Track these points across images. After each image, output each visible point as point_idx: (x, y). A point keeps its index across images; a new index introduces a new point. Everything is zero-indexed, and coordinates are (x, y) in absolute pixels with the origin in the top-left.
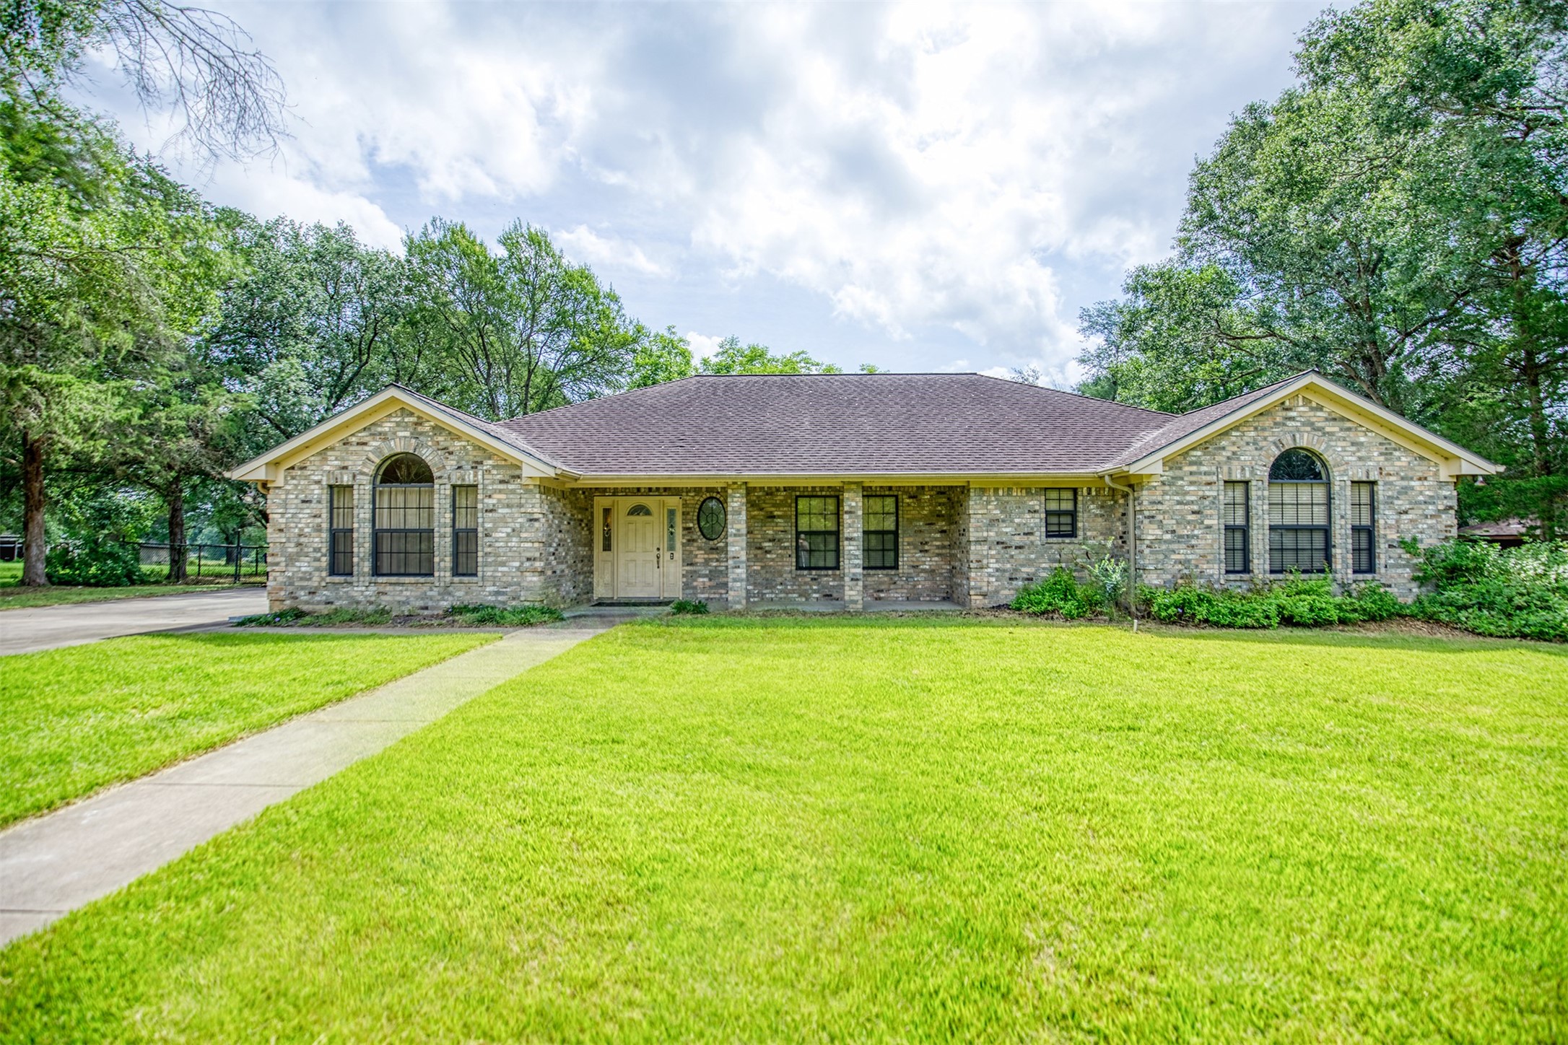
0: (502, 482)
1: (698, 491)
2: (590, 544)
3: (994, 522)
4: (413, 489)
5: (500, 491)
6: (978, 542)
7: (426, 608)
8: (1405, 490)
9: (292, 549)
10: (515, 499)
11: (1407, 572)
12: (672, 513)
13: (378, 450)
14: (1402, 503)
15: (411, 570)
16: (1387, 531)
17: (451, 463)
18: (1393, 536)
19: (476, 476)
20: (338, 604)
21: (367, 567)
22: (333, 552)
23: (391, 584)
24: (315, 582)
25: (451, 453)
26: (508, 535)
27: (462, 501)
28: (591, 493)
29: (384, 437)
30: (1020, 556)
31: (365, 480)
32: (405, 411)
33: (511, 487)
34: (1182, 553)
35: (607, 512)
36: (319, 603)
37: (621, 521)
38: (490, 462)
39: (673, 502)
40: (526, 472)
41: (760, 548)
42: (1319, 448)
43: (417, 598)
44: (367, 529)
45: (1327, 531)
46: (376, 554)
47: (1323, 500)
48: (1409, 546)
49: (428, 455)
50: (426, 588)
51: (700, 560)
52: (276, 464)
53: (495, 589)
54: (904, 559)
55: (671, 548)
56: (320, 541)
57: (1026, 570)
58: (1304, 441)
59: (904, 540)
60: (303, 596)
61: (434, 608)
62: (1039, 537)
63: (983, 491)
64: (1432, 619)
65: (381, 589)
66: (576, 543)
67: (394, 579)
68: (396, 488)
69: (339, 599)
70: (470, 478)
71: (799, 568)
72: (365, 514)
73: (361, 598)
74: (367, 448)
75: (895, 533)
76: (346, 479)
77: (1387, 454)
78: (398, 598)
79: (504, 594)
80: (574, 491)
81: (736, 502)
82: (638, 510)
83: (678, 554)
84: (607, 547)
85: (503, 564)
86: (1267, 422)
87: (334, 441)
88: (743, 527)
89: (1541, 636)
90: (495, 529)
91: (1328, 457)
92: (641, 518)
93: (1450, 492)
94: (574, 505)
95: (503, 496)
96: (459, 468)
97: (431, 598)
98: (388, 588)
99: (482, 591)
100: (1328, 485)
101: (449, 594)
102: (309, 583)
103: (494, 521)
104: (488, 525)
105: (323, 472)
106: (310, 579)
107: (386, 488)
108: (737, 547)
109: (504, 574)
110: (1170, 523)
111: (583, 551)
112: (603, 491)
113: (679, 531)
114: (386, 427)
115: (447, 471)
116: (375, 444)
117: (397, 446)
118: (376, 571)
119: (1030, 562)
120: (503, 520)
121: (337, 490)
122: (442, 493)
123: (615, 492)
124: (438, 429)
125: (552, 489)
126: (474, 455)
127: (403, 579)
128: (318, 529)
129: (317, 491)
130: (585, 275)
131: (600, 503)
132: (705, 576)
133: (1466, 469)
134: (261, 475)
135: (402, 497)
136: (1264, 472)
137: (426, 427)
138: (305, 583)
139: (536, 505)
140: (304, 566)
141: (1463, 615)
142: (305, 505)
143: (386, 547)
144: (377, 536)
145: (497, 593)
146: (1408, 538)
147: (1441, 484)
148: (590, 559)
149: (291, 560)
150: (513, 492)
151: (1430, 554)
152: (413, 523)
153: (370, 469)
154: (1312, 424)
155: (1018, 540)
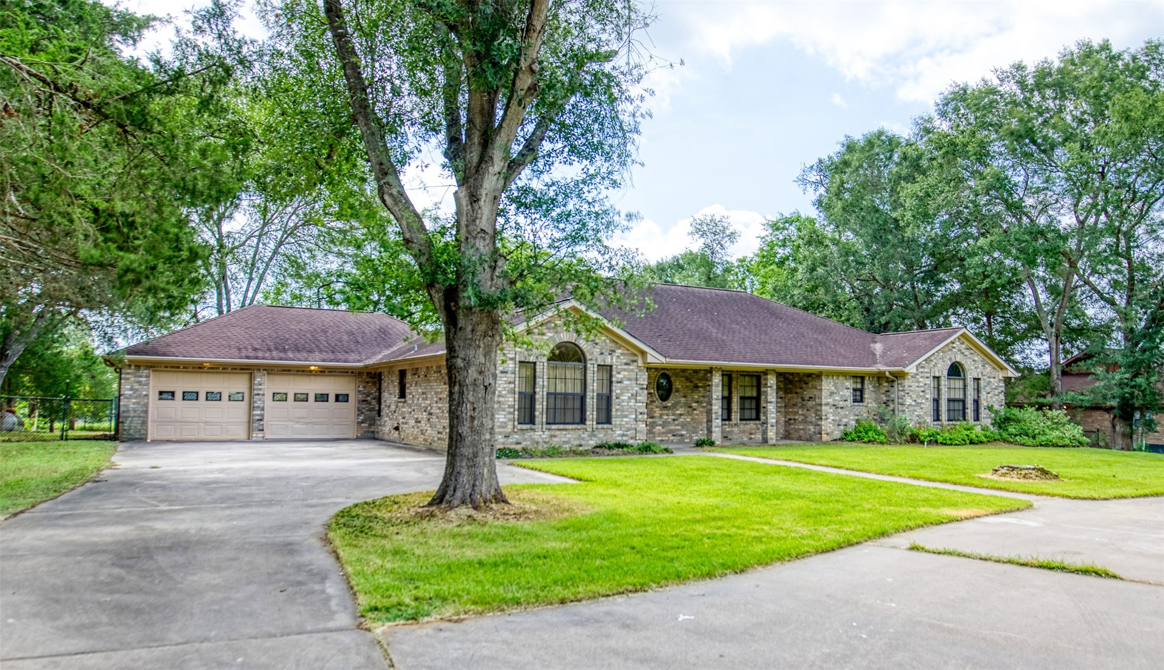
0: (626, 364)
3: (832, 393)
4: (571, 366)
5: (625, 370)
6: (825, 405)
7: (581, 445)
8: (989, 383)
10: (633, 375)
11: (990, 421)
13: (552, 339)
14: (988, 389)
15: (567, 421)
16: (984, 403)
17: (597, 350)
19: (612, 359)
20: (524, 444)
21: (544, 419)
22: (522, 408)
23: (559, 430)
24: (509, 429)
25: (596, 344)
26: (629, 398)
27: (600, 375)
29: (556, 331)
30: (844, 412)
31: (544, 359)
33: (631, 367)
34: (919, 411)
36: (512, 443)
38: (620, 351)
40: (645, 359)
41: (690, 407)
42: (963, 362)
43: (575, 439)
44: (545, 393)
45: (964, 402)
46: (547, 409)
47: (962, 387)
48: (989, 409)
49: (583, 345)
50: (580, 432)
51: (657, 414)
53: (621, 432)
56: (513, 400)
57: (845, 420)
58: (958, 359)
60: (500, 438)
61: (586, 445)
62: (850, 402)
63: (827, 377)
64: (1005, 441)
65: (553, 433)
67: (562, 426)
68: (562, 364)
69: (525, 440)
70: (608, 361)
72: (544, 382)
73: (540, 440)
74: (545, 337)
75: (757, 399)
76: (532, 358)
77: (984, 366)
78: (563, 439)
79: (626, 435)
85: (626, 416)
86: (947, 349)
89: (1046, 445)
90: (622, 394)
91: (966, 366)
93: (1002, 384)
95: (626, 373)
96: (602, 354)
97: (583, 439)
98: (557, 433)
99: (616, 435)
100: (964, 380)
101: (595, 436)
102: (505, 430)
103: (622, 389)
104: (618, 391)
105: (515, 352)
106: (505, 427)
107: (557, 365)
108: (717, 406)
109: (627, 423)
110: (914, 396)
114: (556, 323)
115: (594, 356)
116: (550, 335)
117: (564, 337)
118: (550, 422)
119: (846, 416)
120: (626, 389)
121: (525, 365)
122: (592, 370)
126: (610, 346)
127: (567, 427)
128: (512, 392)
129: (511, 366)
132: (660, 425)
133: (1010, 375)
135: (563, 371)
136: (945, 373)
138: (502, 430)
139: (644, 379)
140: (501, 417)
141: (1017, 438)
142: (503, 375)
143: (551, 405)
144: (550, 397)
145: (623, 435)
146: (990, 406)
147: (1000, 381)
150: (632, 370)
151: (997, 412)
153: (547, 352)
154: (961, 351)
155: (842, 404)
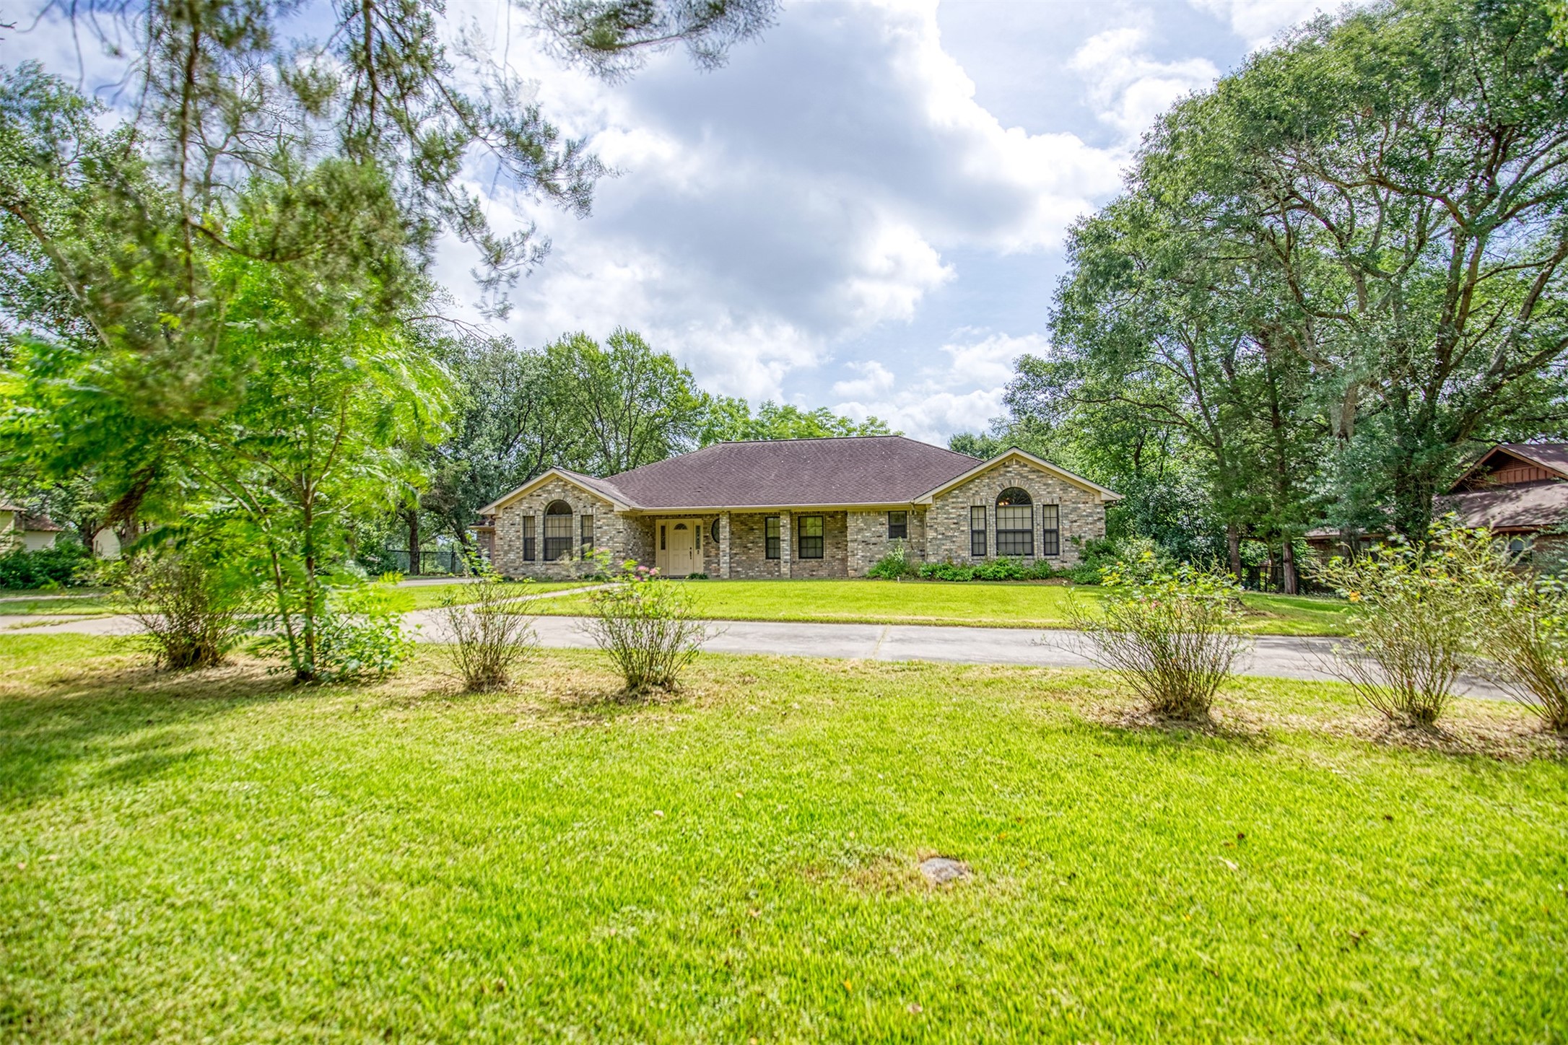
0: (604, 514)
1: (712, 515)
2: (653, 545)
3: (861, 530)
4: (563, 517)
5: (604, 518)
6: (853, 541)
7: (569, 576)
8: (1075, 509)
9: (506, 548)
10: (611, 522)
11: (1076, 555)
12: (698, 527)
13: (546, 499)
14: (1073, 517)
16: (1065, 532)
17: (581, 504)
18: (1068, 534)
19: (592, 511)
20: (528, 574)
21: (541, 556)
22: (525, 549)
23: (552, 564)
24: (517, 564)
25: (580, 500)
26: (608, 540)
27: (586, 523)
28: (654, 518)
29: (549, 492)
30: (875, 549)
31: (540, 513)
32: (559, 479)
33: (609, 516)
34: (948, 545)
35: (663, 528)
36: (519, 574)
37: (670, 531)
38: (599, 504)
39: (699, 521)
40: (616, 509)
41: (746, 547)
42: (1025, 487)
43: (565, 571)
44: (541, 538)
45: (1031, 532)
46: (545, 550)
47: (1028, 516)
48: (1075, 540)
49: (569, 501)
50: (569, 566)
51: (713, 554)
52: (499, 506)
54: (827, 553)
55: (698, 547)
56: (519, 544)
57: (878, 555)
58: (1016, 484)
59: (827, 542)
60: (511, 570)
61: (573, 576)
62: (885, 537)
63: (854, 513)
65: (548, 566)
66: (644, 545)
67: (554, 562)
68: (554, 517)
69: (528, 572)
70: (590, 512)
71: (767, 558)
72: (540, 530)
73: (538, 571)
74: (541, 498)
75: (822, 538)
76: (531, 513)
77: (1063, 490)
78: (556, 570)
80: (643, 517)
81: (724, 522)
82: (680, 527)
83: (701, 551)
84: (663, 547)
86: (995, 474)
87: (526, 495)
88: (727, 535)
90: (601, 537)
91: (1030, 492)
92: (681, 531)
93: (1100, 510)
94: (643, 524)
95: (605, 521)
96: (585, 507)
97: (571, 572)
98: (551, 567)
100: (1031, 507)
101: (580, 570)
103: (601, 533)
104: (598, 535)
105: (521, 510)
106: (515, 563)
107: (550, 517)
108: (724, 546)
110: (941, 529)
111: (649, 549)
112: (660, 517)
113: (702, 538)
114: (550, 487)
115: (579, 508)
116: (545, 496)
117: (555, 497)
118: (546, 559)
119: (880, 552)
120: (605, 533)
121: (527, 519)
122: (576, 519)
123: (667, 517)
124: (575, 488)
125: (632, 517)
126: (591, 500)
127: (558, 562)
128: (518, 538)
129: (518, 519)
130: (666, 359)
131: (659, 523)
132: (716, 563)
133: (1107, 498)
134: (493, 512)
135: (556, 520)
136: (992, 501)
137: (569, 487)
138: (513, 565)
139: (620, 525)
140: (512, 556)
142: (513, 526)
143: (550, 546)
144: (546, 540)
146: (1076, 536)
147: (1096, 506)
148: (654, 554)
149: (506, 553)
150: (610, 518)
151: (1089, 544)
152: (563, 534)
153: (542, 508)
154: (1020, 474)
155: (874, 540)
